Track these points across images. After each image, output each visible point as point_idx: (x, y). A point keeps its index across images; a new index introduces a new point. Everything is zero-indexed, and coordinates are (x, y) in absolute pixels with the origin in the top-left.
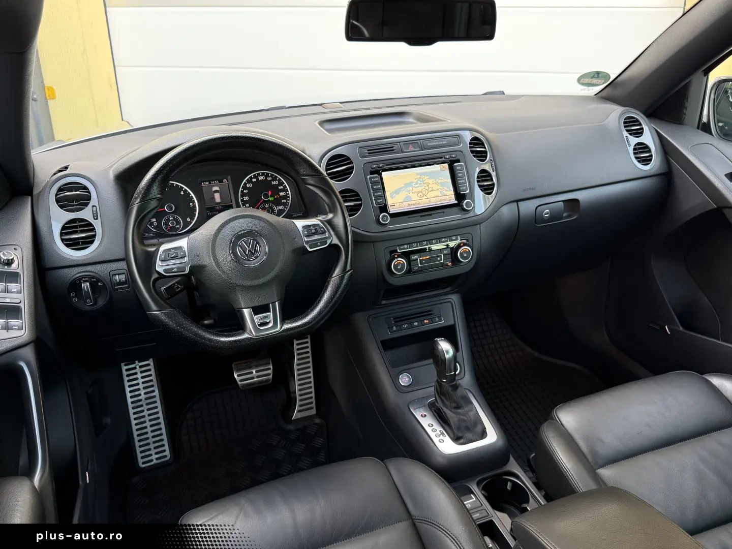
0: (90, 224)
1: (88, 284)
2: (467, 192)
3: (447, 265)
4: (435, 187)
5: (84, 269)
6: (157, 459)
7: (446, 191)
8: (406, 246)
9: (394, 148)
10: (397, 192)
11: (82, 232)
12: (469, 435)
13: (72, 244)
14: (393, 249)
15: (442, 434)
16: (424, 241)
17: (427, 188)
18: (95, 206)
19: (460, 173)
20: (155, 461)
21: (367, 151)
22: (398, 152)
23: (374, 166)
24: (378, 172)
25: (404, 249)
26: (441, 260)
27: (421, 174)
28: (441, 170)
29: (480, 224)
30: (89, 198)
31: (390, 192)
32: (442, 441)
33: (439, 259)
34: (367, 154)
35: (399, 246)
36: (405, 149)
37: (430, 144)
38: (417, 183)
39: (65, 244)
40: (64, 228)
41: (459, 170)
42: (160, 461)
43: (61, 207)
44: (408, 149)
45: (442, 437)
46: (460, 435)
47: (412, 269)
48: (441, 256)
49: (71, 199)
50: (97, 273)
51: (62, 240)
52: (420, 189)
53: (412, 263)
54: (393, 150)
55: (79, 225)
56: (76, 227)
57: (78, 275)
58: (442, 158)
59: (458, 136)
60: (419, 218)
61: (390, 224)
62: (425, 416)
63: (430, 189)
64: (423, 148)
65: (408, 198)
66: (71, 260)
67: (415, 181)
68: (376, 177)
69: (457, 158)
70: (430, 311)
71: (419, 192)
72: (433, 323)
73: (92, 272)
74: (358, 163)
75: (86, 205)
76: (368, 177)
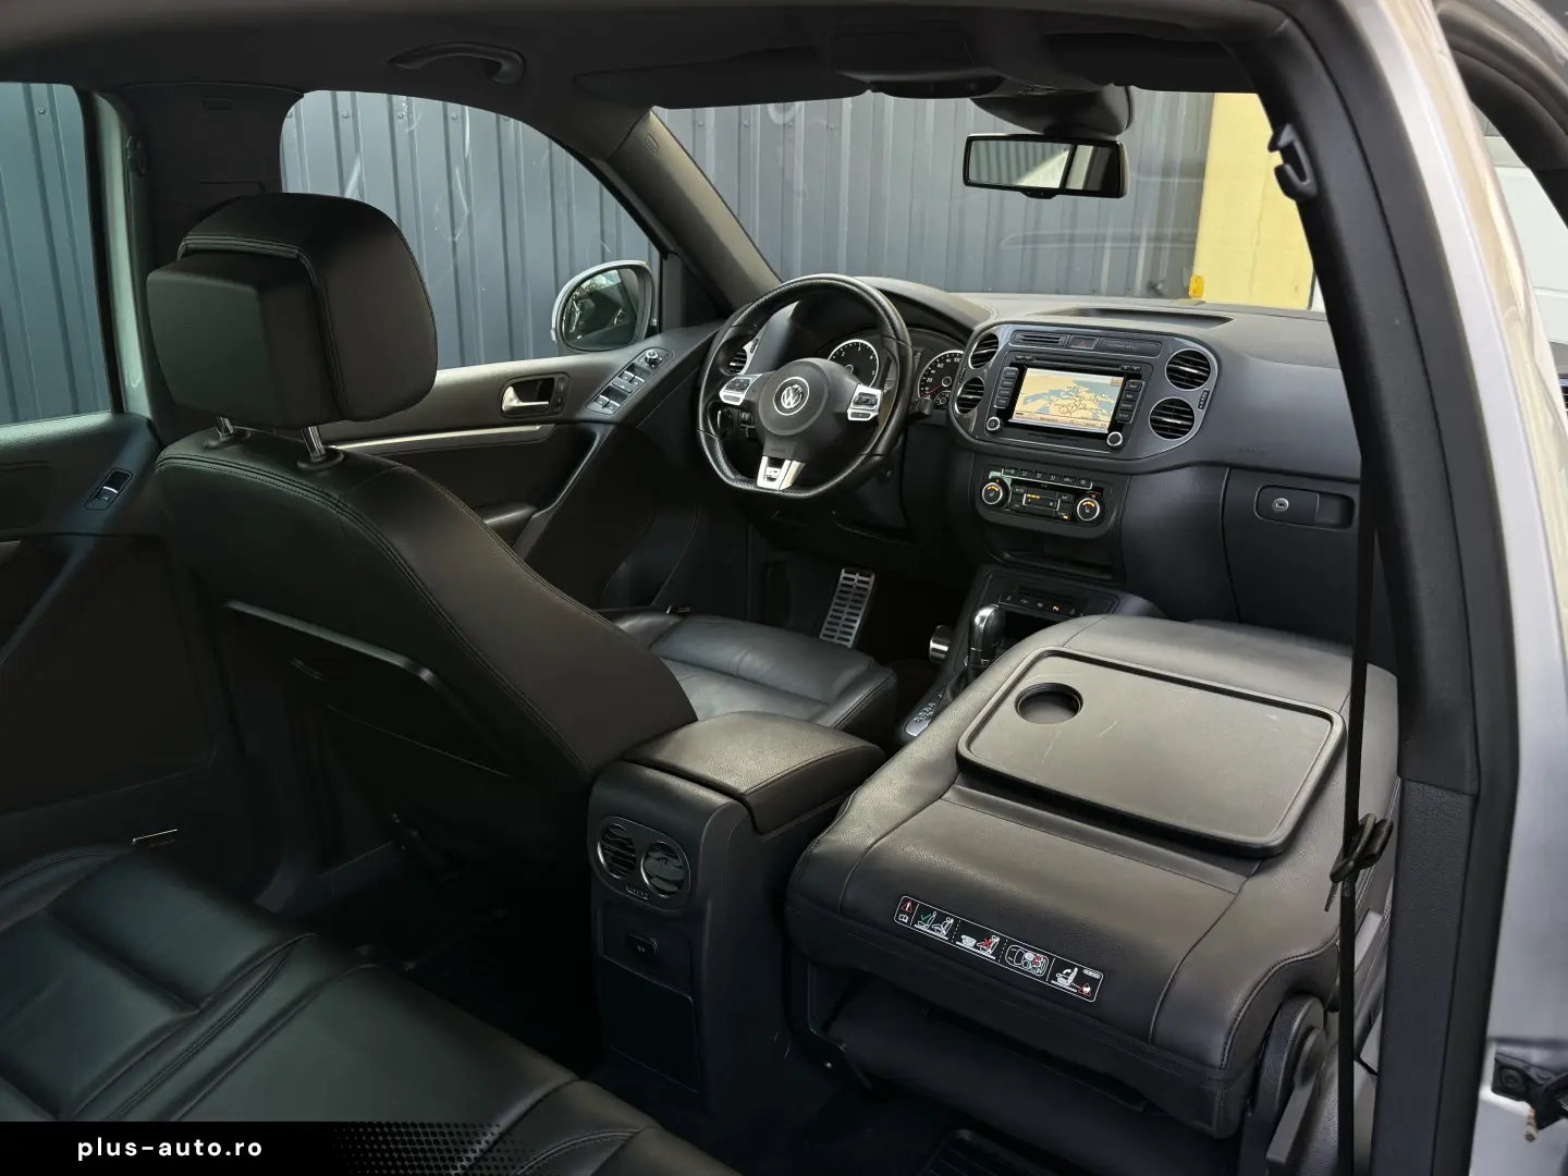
4: (1090, 405)
52: (1066, 402)
65: (1044, 410)
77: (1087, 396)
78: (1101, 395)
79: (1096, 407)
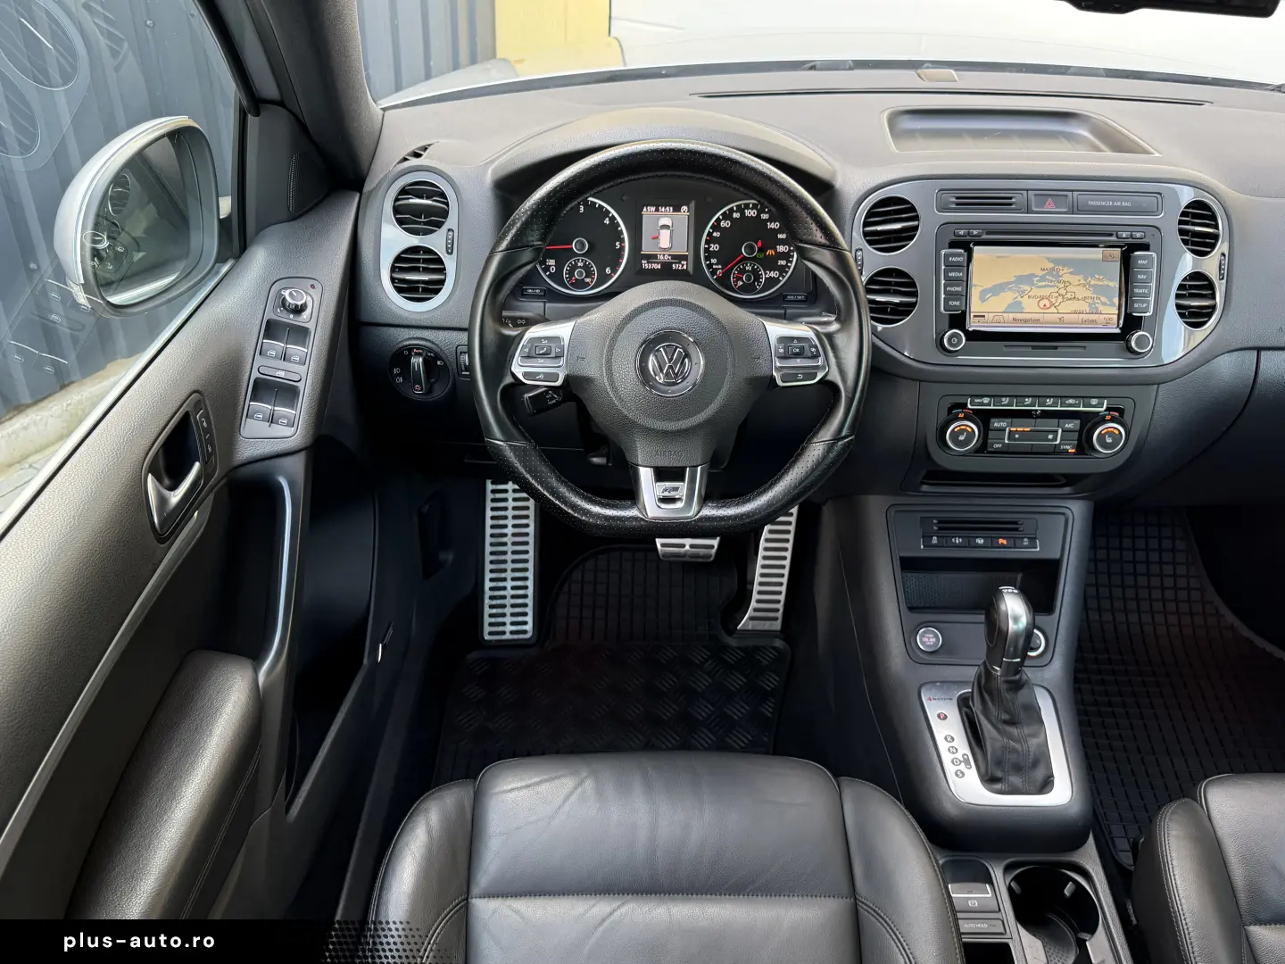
0: (440, 261)
1: (421, 360)
2: (1148, 314)
3: (1066, 452)
5: (419, 333)
6: (512, 633)
7: (1104, 304)
8: (986, 400)
9: (1013, 200)
10: (997, 290)
11: (426, 270)
12: (1015, 780)
13: (406, 289)
14: (960, 400)
15: (967, 762)
16: (1028, 397)
17: (1062, 291)
18: (453, 231)
19: (1141, 273)
20: (508, 636)
21: (954, 200)
22: (1017, 211)
23: (962, 232)
24: (966, 245)
25: (982, 404)
26: (1055, 439)
27: (1055, 261)
28: (1104, 260)
29: (1159, 384)
30: (445, 214)
31: (981, 289)
32: (960, 774)
33: (1050, 437)
34: (954, 206)
35: (971, 396)
36: (1036, 207)
37: (1092, 203)
38: (1043, 278)
39: (396, 288)
40: (398, 259)
41: (1143, 267)
42: (515, 637)
43: (400, 222)
44: (1043, 207)
45: (962, 767)
46: (999, 774)
47: (989, 445)
48: (1057, 432)
49: (417, 211)
50: (437, 345)
51: (393, 280)
52: (1046, 292)
53: (991, 434)
54: (1011, 204)
55: (423, 259)
56: (418, 260)
57: (407, 343)
58: (1111, 235)
59: (1160, 194)
60: (1030, 349)
61: (964, 352)
62: (945, 717)
63: (1069, 296)
64: (1075, 208)
65: (1016, 306)
66: (400, 317)
67: (1042, 273)
68: (959, 255)
69: (1145, 241)
70: (1016, 523)
71: (1042, 298)
72: (1015, 548)
73: (430, 341)
74: (931, 219)
75: (439, 225)
76: (943, 252)
77: (1074, 279)
78: (1092, 276)
79: (1089, 294)
